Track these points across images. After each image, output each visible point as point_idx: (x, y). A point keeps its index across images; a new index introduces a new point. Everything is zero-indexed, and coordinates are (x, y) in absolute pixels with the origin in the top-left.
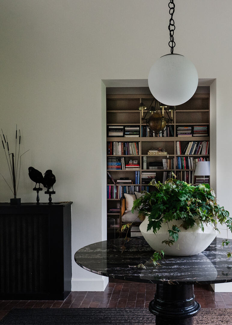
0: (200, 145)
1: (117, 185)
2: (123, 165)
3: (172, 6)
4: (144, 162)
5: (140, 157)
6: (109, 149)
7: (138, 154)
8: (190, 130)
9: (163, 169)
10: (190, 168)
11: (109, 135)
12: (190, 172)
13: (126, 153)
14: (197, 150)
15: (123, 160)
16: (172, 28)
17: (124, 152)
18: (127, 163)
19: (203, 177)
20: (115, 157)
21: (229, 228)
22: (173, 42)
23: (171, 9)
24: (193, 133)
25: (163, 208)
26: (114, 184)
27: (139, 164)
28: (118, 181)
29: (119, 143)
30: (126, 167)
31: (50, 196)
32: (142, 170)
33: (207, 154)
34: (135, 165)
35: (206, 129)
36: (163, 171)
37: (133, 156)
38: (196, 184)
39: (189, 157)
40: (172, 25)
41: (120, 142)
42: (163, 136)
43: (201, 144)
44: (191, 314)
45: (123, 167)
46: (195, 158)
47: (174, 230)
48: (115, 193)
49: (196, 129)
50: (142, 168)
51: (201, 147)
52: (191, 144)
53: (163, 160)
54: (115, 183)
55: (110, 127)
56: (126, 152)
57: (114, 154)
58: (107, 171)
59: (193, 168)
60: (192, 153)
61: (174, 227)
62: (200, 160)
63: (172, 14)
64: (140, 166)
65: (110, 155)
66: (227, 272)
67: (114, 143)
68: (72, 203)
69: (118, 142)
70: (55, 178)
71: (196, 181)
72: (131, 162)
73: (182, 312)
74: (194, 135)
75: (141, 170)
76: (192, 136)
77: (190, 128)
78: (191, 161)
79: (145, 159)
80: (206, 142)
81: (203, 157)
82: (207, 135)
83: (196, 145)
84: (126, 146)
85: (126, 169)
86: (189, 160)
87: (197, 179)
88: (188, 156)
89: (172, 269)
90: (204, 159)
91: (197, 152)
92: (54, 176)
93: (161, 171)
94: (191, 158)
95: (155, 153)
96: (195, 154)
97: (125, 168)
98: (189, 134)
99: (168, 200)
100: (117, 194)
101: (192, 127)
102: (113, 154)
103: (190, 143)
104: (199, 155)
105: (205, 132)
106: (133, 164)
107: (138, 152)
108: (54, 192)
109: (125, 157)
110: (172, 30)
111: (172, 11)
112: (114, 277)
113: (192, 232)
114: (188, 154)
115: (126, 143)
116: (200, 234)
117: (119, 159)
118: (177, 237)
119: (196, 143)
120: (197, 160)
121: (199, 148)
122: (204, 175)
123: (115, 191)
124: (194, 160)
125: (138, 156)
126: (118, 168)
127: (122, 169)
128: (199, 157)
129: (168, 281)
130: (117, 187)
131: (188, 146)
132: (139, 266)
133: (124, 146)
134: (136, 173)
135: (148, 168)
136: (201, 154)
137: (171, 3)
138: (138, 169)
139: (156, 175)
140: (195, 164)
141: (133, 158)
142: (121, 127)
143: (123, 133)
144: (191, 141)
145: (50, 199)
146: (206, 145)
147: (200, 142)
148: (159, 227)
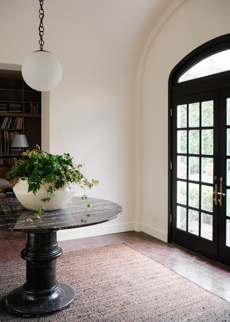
0: (15, 121)
3: (41, 12)
8: (6, 106)
10: (6, 141)
12: (5, 144)
14: (12, 124)
16: (41, 29)
19: (18, 148)
21: (88, 186)
22: (42, 41)
23: (41, 14)
24: (8, 109)
25: (42, 173)
33: (21, 128)
35: (20, 106)
38: (11, 154)
39: (4, 131)
40: (42, 27)
43: (15, 119)
44: (57, 256)
46: (10, 132)
47: (50, 190)
49: (11, 106)
51: (16, 122)
52: (6, 120)
59: (8, 141)
60: (7, 127)
61: (50, 188)
62: (15, 133)
63: (42, 19)
66: (86, 219)
71: (11, 152)
73: (51, 254)
74: (9, 111)
76: (7, 112)
77: (6, 105)
78: (6, 134)
80: (20, 118)
81: (18, 131)
82: (21, 112)
83: (11, 120)
86: (5, 133)
87: (12, 150)
88: (3, 129)
89: (52, 220)
90: (18, 133)
91: (12, 127)
94: (7, 132)
96: (10, 128)
98: (4, 110)
99: (43, 166)
101: (8, 104)
103: (5, 118)
104: (14, 129)
105: (19, 109)
110: (42, 31)
111: (41, 16)
112: (12, 230)
113: (62, 191)
114: (4, 128)
116: (67, 192)
118: (54, 195)
119: (12, 118)
120: (12, 133)
121: (14, 123)
122: (20, 146)
124: (9, 134)
128: (13, 131)
129: (59, 227)
131: (4, 121)
132: (27, 220)
136: (15, 128)
137: (41, 10)
140: (10, 136)
144: (7, 117)
146: (20, 121)
147: (15, 118)
148: (39, 188)
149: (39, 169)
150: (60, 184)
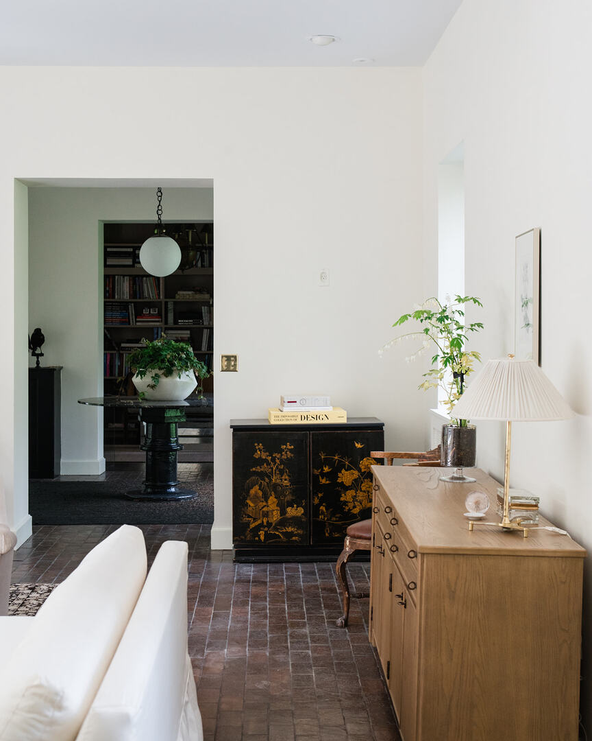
1: (121, 352)
2: (132, 318)
4: (169, 312)
5: (161, 302)
6: (107, 289)
7: (159, 298)
9: (203, 324)
11: (108, 263)
13: (138, 296)
15: (131, 308)
17: (134, 294)
18: (139, 314)
20: (116, 302)
25: (149, 360)
26: (115, 350)
27: (159, 315)
28: (123, 345)
29: (126, 278)
30: (138, 320)
31: (38, 358)
32: (166, 326)
34: (153, 316)
36: (203, 328)
37: (149, 300)
41: (127, 276)
42: (203, 266)
45: (133, 319)
47: (156, 377)
48: (117, 367)
50: (166, 323)
53: (203, 308)
54: (117, 349)
55: (108, 250)
56: (138, 293)
57: (116, 297)
58: (105, 328)
61: (156, 375)
63: (160, 201)
64: (161, 318)
65: (109, 298)
67: (116, 277)
68: (62, 368)
69: (124, 276)
70: (44, 337)
72: (145, 312)
75: (164, 326)
79: (170, 306)
84: (138, 283)
85: (138, 324)
92: (43, 335)
93: (199, 328)
95: (188, 297)
97: (136, 321)
100: (121, 367)
102: (114, 297)
106: (150, 315)
107: (159, 295)
108: (42, 355)
109: (134, 302)
113: (170, 379)
115: (137, 279)
116: (177, 381)
117: (124, 305)
118: (159, 382)
123: (117, 363)
125: (159, 300)
126: (122, 323)
127: (129, 324)
130: (121, 356)
133: (134, 283)
134: (155, 331)
135: (176, 322)
138: (158, 324)
139: (191, 334)
141: (150, 305)
142: (129, 250)
143: (131, 260)
145: (38, 363)
148: (145, 374)
149: (150, 356)
150: (169, 373)
